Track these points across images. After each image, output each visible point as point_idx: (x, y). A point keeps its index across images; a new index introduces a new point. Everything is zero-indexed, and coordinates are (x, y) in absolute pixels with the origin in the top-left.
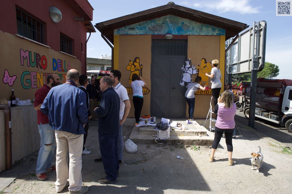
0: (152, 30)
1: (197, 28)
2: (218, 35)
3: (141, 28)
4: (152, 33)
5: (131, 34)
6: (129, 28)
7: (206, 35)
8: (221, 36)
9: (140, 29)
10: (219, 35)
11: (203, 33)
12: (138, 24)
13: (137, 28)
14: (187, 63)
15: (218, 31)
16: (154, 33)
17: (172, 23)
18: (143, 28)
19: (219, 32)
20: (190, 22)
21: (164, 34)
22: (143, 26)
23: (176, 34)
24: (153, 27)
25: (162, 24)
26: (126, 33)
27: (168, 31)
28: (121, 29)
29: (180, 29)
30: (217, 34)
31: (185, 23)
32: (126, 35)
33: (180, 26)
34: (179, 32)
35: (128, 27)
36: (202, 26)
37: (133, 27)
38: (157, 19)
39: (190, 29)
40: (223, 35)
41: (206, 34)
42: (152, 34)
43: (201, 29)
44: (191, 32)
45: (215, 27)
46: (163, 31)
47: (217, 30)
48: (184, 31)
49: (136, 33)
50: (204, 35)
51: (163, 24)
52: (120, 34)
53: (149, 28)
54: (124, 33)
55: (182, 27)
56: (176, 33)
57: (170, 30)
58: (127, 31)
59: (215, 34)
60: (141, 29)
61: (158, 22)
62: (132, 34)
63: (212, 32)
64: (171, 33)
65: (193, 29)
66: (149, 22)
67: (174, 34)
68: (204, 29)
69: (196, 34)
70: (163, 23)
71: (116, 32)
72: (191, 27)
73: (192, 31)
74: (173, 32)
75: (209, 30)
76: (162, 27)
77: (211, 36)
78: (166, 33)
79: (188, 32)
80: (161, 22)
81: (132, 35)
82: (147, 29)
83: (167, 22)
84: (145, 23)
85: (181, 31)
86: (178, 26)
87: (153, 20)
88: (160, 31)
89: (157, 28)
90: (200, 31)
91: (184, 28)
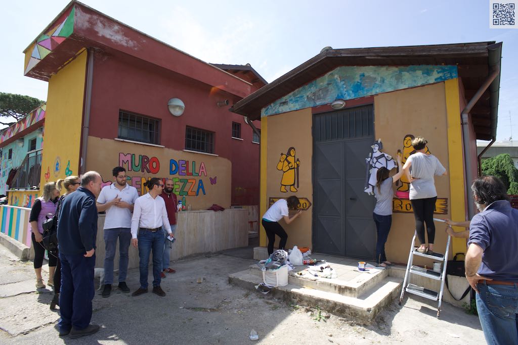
0: (313, 99)
1: (392, 77)
2: (439, 80)
3: (296, 99)
4: (312, 105)
5: (282, 112)
6: (280, 104)
7: (412, 88)
8: (446, 81)
9: (295, 101)
10: (442, 81)
11: (405, 84)
12: (292, 93)
13: (291, 100)
14: (376, 148)
15: (438, 73)
16: (315, 103)
17: (343, 81)
18: (298, 99)
19: (441, 75)
20: (375, 71)
21: (332, 101)
22: (298, 96)
23: (351, 98)
24: (314, 93)
25: (327, 86)
26: (277, 111)
27: (338, 95)
28: (270, 107)
29: (358, 88)
31: (366, 74)
32: (276, 114)
33: (358, 82)
34: (356, 92)
35: (279, 101)
36: (401, 71)
37: (286, 100)
38: (319, 80)
39: (377, 83)
40: (452, 78)
41: (410, 86)
43: (399, 78)
44: (378, 88)
45: (430, 67)
46: (329, 97)
47: (435, 72)
48: (366, 89)
49: (290, 109)
50: (407, 87)
51: (330, 86)
52: (269, 114)
53: (307, 96)
54: (274, 112)
55: (361, 84)
56: (350, 96)
57: (341, 94)
58: (278, 108)
59: (432, 81)
60: (297, 101)
61: (321, 84)
62: (284, 111)
63: (424, 77)
64: (342, 98)
65: (383, 80)
66: (307, 87)
67: (348, 98)
68: (406, 75)
69: (390, 90)
70: (328, 84)
71: (263, 113)
72: (379, 79)
73: (381, 86)
74: (346, 95)
75: (417, 77)
76: (327, 91)
77: (423, 86)
78: (335, 99)
79: (374, 89)
80: (326, 83)
81: (284, 113)
82: (305, 99)
83: (335, 80)
84: (302, 90)
85: (360, 91)
86: (354, 82)
87: (314, 82)
88: (324, 98)
89: (320, 95)
90: (398, 82)
91: (366, 84)
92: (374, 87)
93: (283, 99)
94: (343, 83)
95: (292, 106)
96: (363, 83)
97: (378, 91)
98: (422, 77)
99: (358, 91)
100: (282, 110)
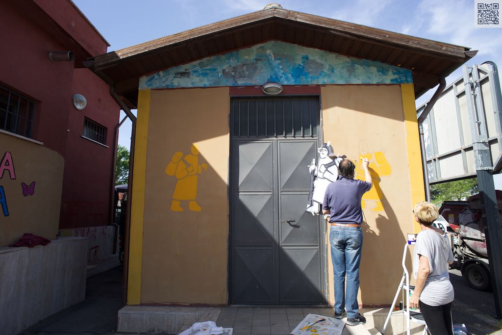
0: (232, 76)
1: (342, 68)
2: (395, 82)
3: (205, 71)
4: (230, 83)
5: (180, 87)
6: (177, 74)
8: (402, 84)
9: (202, 74)
10: (398, 83)
11: (358, 79)
12: (198, 62)
13: (195, 72)
14: (323, 152)
15: (394, 74)
16: (236, 82)
17: (280, 59)
18: (208, 72)
19: (396, 76)
20: (322, 56)
21: (262, 83)
22: (208, 67)
23: (290, 84)
24: (234, 67)
25: (254, 61)
26: (170, 84)
27: (271, 76)
28: (156, 77)
29: (299, 72)
30: (391, 80)
31: (311, 58)
32: (168, 89)
33: (300, 65)
34: (297, 78)
35: (173, 70)
36: (353, 63)
37: (187, 70)
38: (242, 51)
39: (325, 70)
40: (408, 82)
41: (364, 82)
42: (232, 85)
43: (351, 71)
44: (326, 78)
45: (385, 65)
46: (257, 77)
47: (390, 72)
48: (310, 75)
49: (192, 83)
50: (361, 83)
51: (259, 62)
52: (154, 87)
53: (224, 71)
54: (164, 85)
55: (303, 67)
56: (289, 80)
57: (276, 75)
58: (171, 79)
59: (388, 82)
60: (205, 75)
61: (246, 57)
62: (183, 85)
63: (380, 75)
64: (277, 81)
65: (332, 69)
66: (223, 57)
67: (286, 83)
68: (359, 69)
69: (340, 82)
70: (257, 60)
71: (144, 84)
72: (327, 67)
73: (329, 76)
74: (283, 79)
75: (372, 73)
76: (255, 68)
77: (378, 85)
78: (266, 80)
79: (321, 77)
80: (253, 57)
81: (183, 88)
82: (220, 75)
83: (267, 56)
84: (214, 61)
85: (301, 77)
86: (296, 64)
87: (234, 53)
88: (250, 77)
89: (243, 71)
90: (350, 75)
91: (310, 70)
92: (321, 75)
93: (183, 68)
94: (278, 62)
95: (195, 80)
96: (305, 67)
97: (326, 80)
98: (377, 75)
99: (299, 76)
100: (179, 85)
